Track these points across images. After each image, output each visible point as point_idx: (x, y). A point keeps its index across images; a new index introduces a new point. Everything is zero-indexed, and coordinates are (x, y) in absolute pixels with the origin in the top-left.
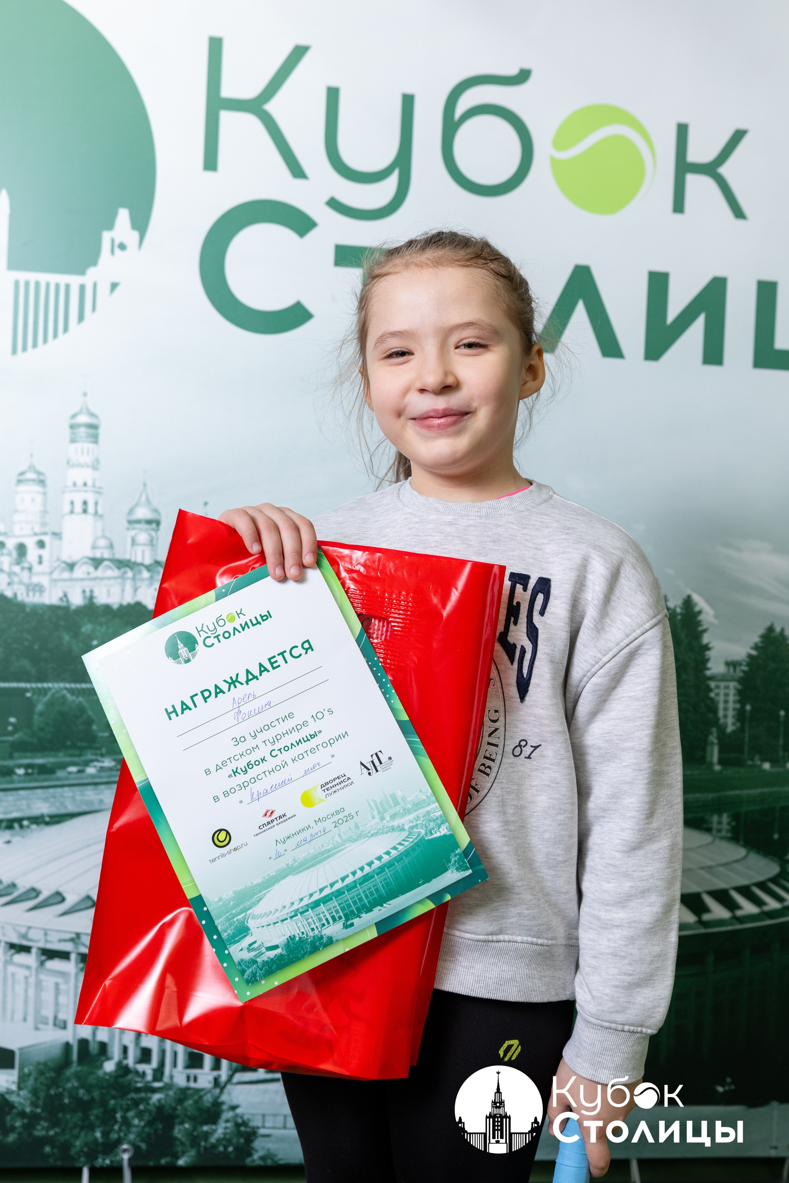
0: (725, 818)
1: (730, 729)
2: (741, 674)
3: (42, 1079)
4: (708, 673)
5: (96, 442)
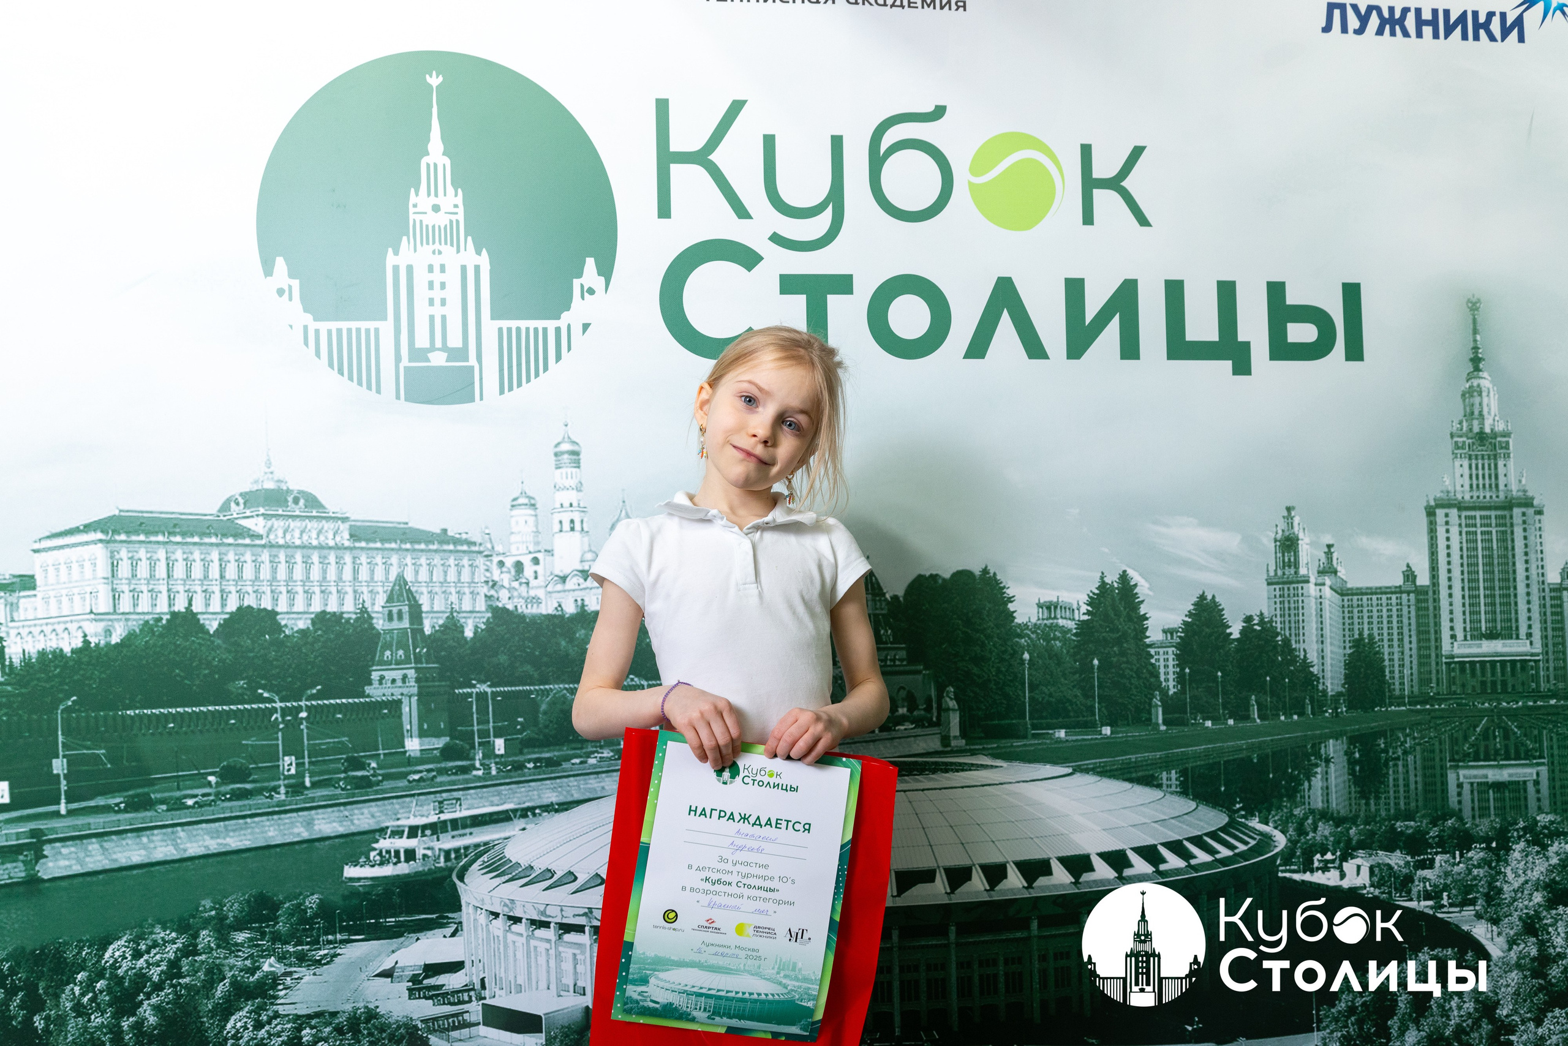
0: (1173, 774)
1: (1171, 692)
2: (1178, 640)
3: (567, 1041)
4: (1147, 641)
5: (579, 467)
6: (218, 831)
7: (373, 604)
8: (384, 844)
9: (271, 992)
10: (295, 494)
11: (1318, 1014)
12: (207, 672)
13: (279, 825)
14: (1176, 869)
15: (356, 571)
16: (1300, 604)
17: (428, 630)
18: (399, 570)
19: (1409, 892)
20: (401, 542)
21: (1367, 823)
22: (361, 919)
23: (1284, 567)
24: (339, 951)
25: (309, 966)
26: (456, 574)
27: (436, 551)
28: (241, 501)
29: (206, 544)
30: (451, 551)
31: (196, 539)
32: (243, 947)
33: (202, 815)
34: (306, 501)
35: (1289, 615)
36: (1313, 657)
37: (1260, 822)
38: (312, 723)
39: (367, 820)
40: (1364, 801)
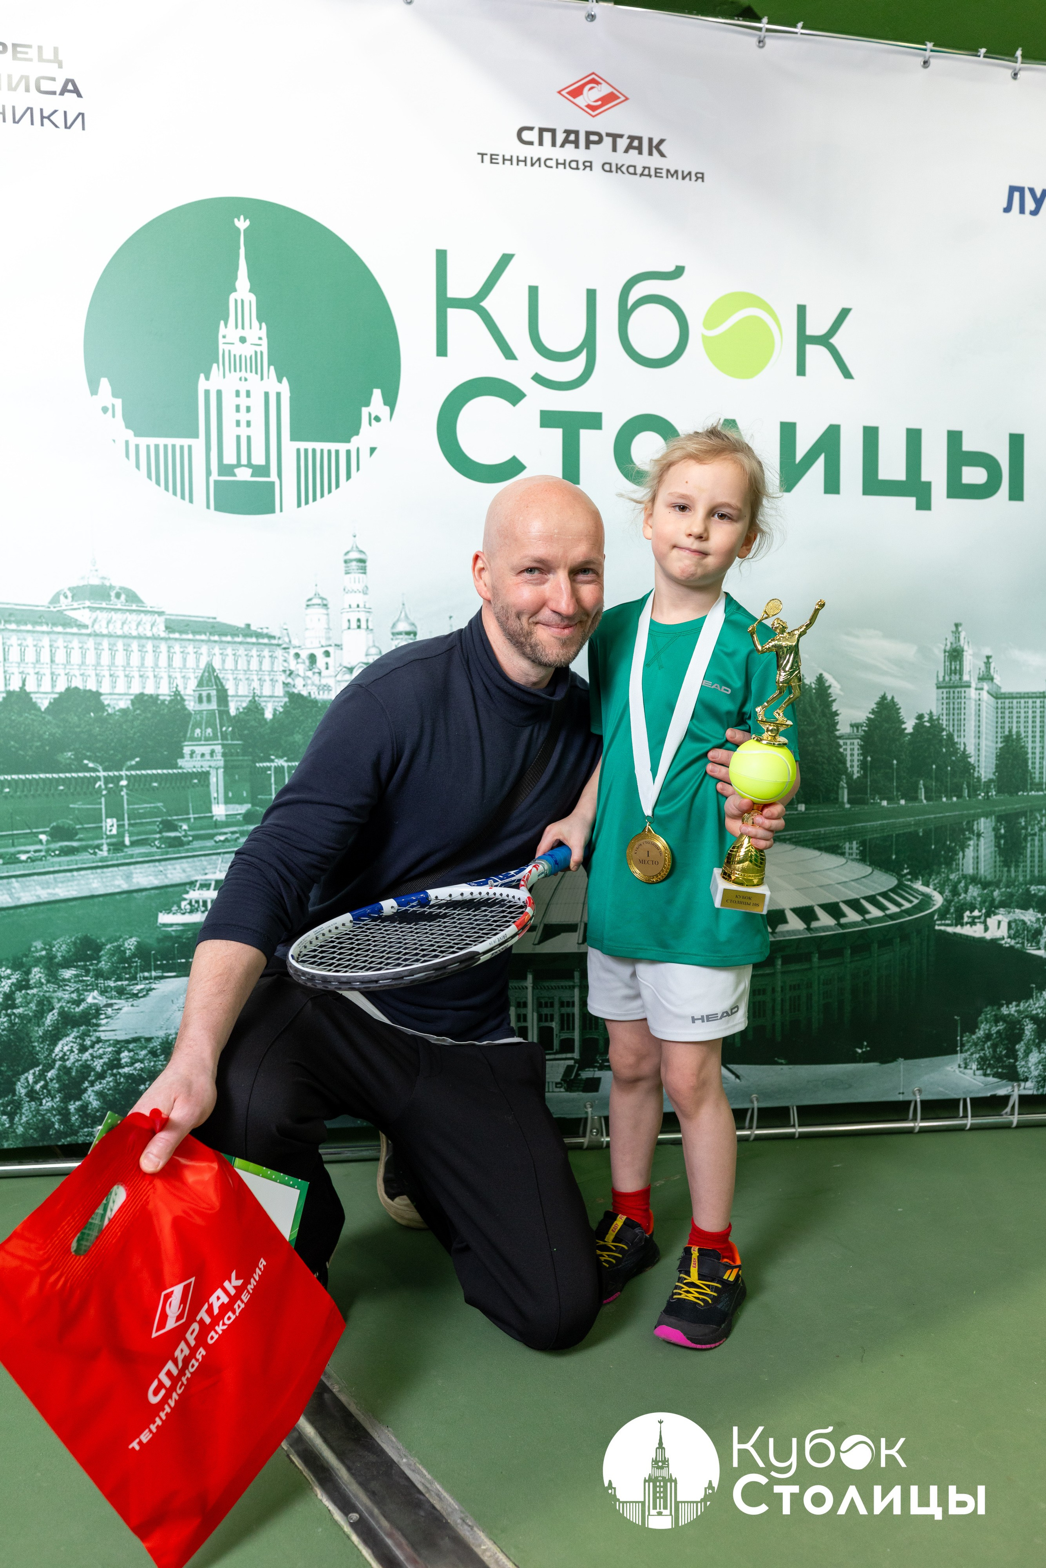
0: (855, 845)
1: (856, 776)
2: (863, 733)
4: (837, 733)
5: (365, 573)
6: (48, 883)
7: (185, 688)
8: (194, 895)
9: (94, 1021)
10: (117, 590)
11: (961, 1040)
12: (39, 744)
13: (102, 878)
14: (854, 923)
15: (170, 659)
16: (963, 705)
17: (233, 712)
18: (209, 659)
19: (1038, 943)
20: (211, 634)
21: (1007, 886)
22: (173, 959)
23: (951, 674)
24: (153, 986)
25: (128, 998)
26: (258, 663)
27: (240, 643)
28: (69, 595)
29: (38, 632)
30: (253, 644)
31: (29, 627)
32: (70, 982)
33: (34, 868)
34: (127, 596)
35: (953, 714)
36: (971, 750)
37: (923, 884)
38: (131, 790)
39: (179, 875)
40: (1006, 869)
